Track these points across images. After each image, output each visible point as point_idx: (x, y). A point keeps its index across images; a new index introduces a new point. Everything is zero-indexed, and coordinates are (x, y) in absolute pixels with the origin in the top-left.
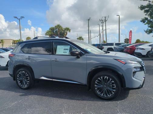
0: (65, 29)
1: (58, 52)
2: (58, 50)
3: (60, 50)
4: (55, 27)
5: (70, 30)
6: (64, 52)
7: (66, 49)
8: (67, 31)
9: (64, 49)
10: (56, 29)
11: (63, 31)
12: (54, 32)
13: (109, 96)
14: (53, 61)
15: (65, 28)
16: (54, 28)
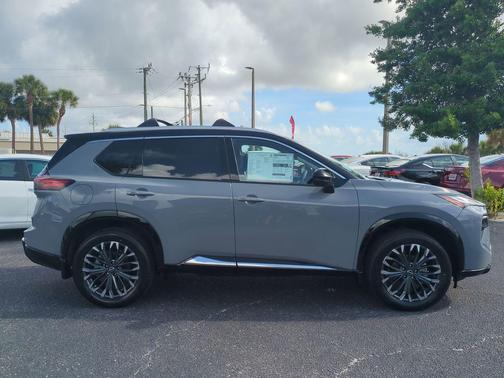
0: (57, 95)
1: (253, 175)
2: (254, 166)
3: (258, 167)
4: (17, 82)
5: (75, 99)
6: (274, 174)
7: (282, 165)
8: (64, 101)
9: (275, 165)
10: (19, 90)
11: (49, 100)
12: (9, 103)
13: (421, 298)
14: (244, 201)
15: (56, 89)
16: (9, 87)
